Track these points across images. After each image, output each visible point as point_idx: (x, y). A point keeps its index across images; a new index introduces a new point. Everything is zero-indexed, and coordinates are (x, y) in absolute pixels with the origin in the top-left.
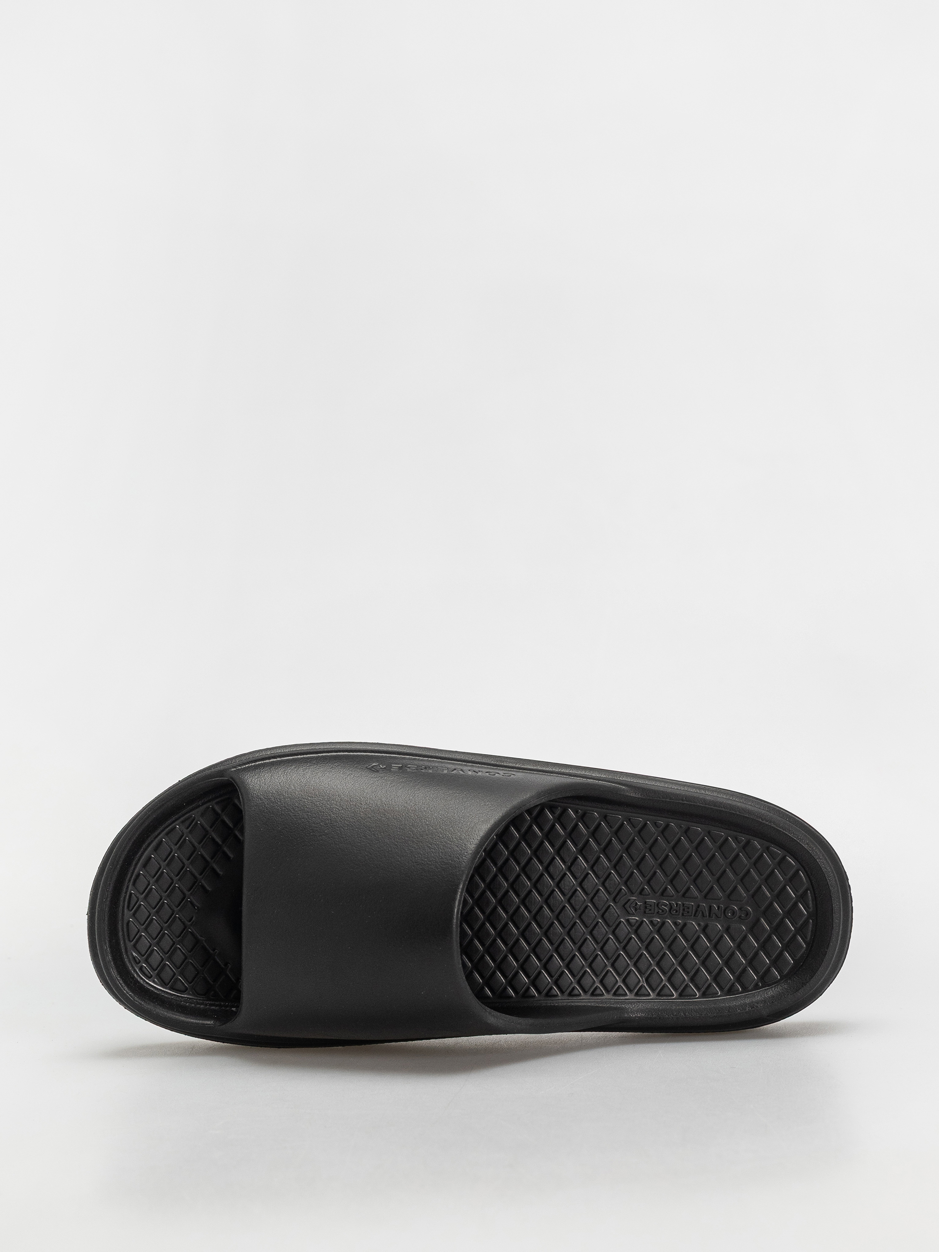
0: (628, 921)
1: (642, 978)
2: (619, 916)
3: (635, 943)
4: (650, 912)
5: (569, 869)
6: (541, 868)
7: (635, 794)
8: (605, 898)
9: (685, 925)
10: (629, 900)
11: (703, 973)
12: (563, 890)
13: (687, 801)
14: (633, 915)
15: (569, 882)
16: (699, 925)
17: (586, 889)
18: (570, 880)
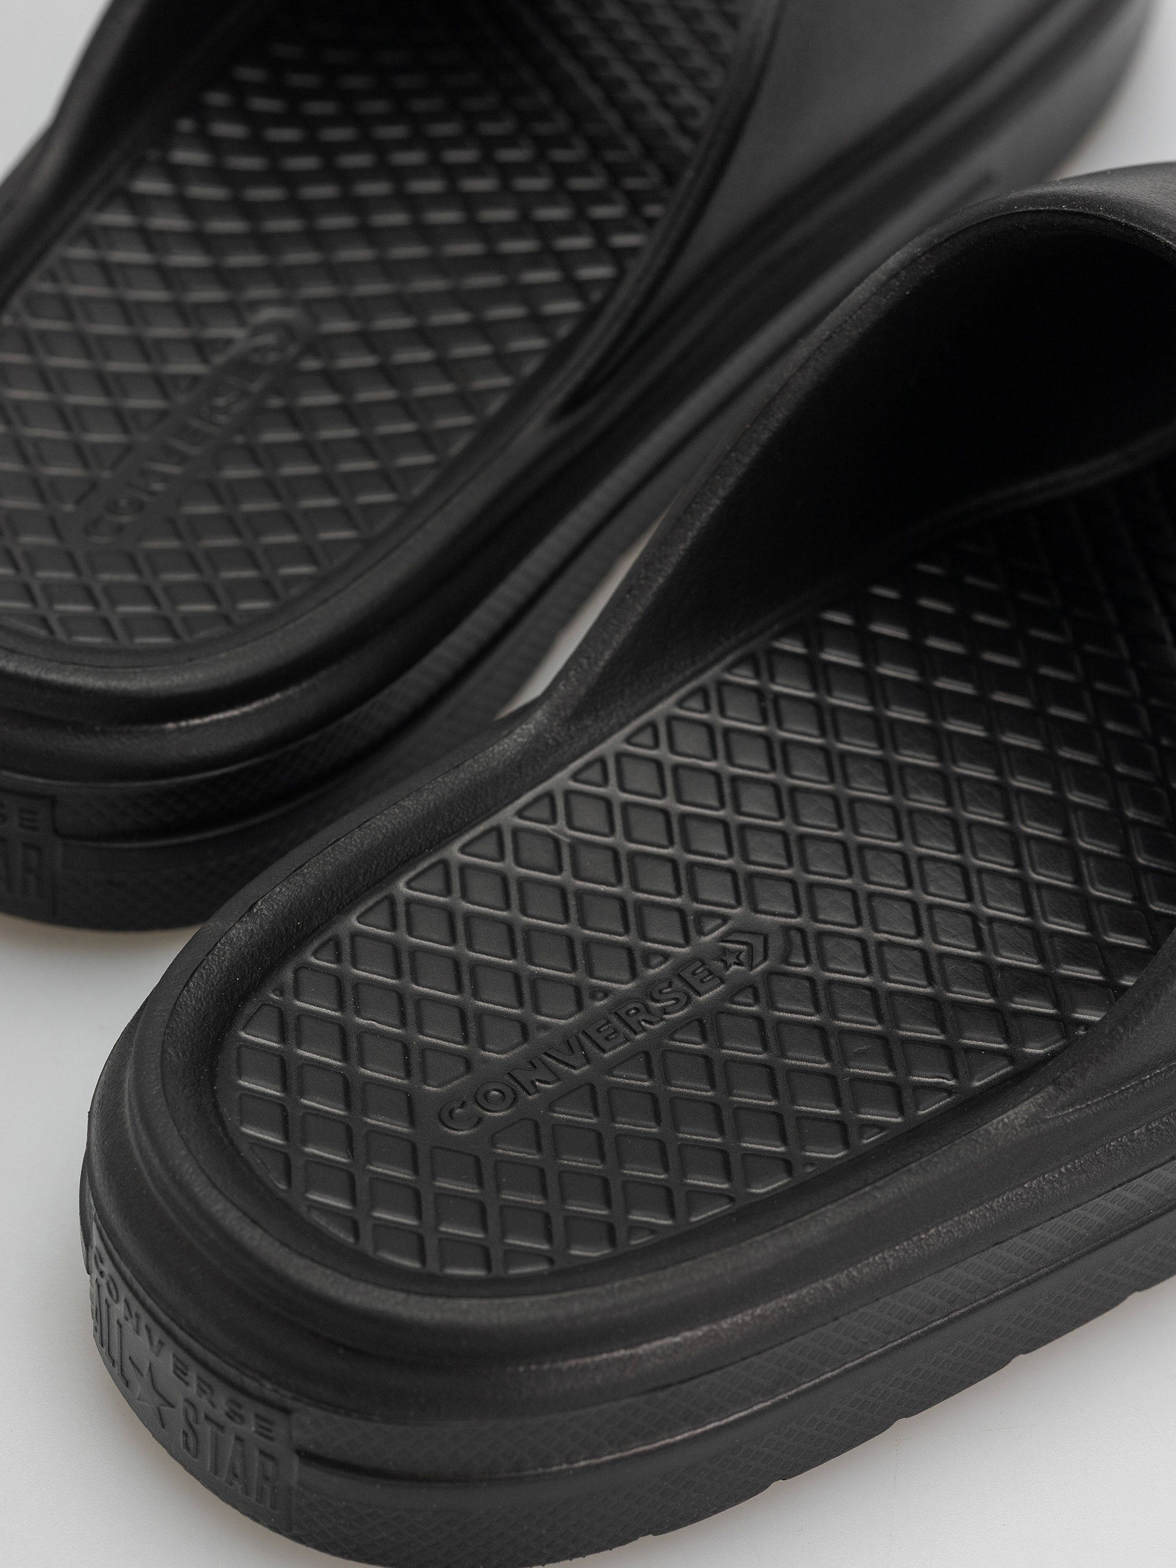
0: (725, 919)
1: (571, 837)
2: (756, 911)
3: (660, 888)
4: (692, 968)
5: (973, 916)
6: (1035, 876)
7: (1004, 1124)
8: (827, 918)
9: (580, 1005)
10: (765, 958)
11: (435, 937)
12: (940, 865)
13: (865, 1193)
14: (723, 939)
15: (942, 888)
16: (545, 1027)
17: (890, 902)
18: (944, 893)
